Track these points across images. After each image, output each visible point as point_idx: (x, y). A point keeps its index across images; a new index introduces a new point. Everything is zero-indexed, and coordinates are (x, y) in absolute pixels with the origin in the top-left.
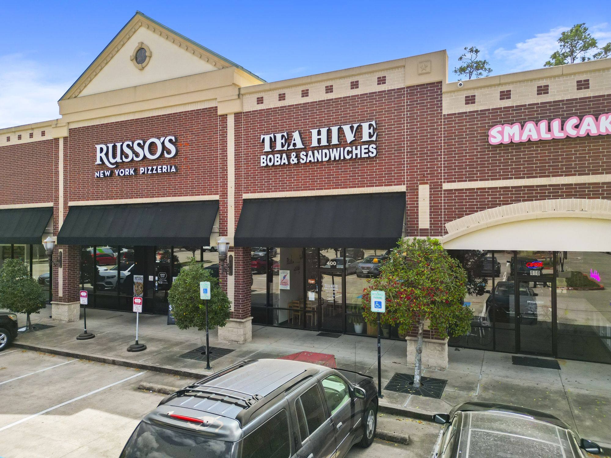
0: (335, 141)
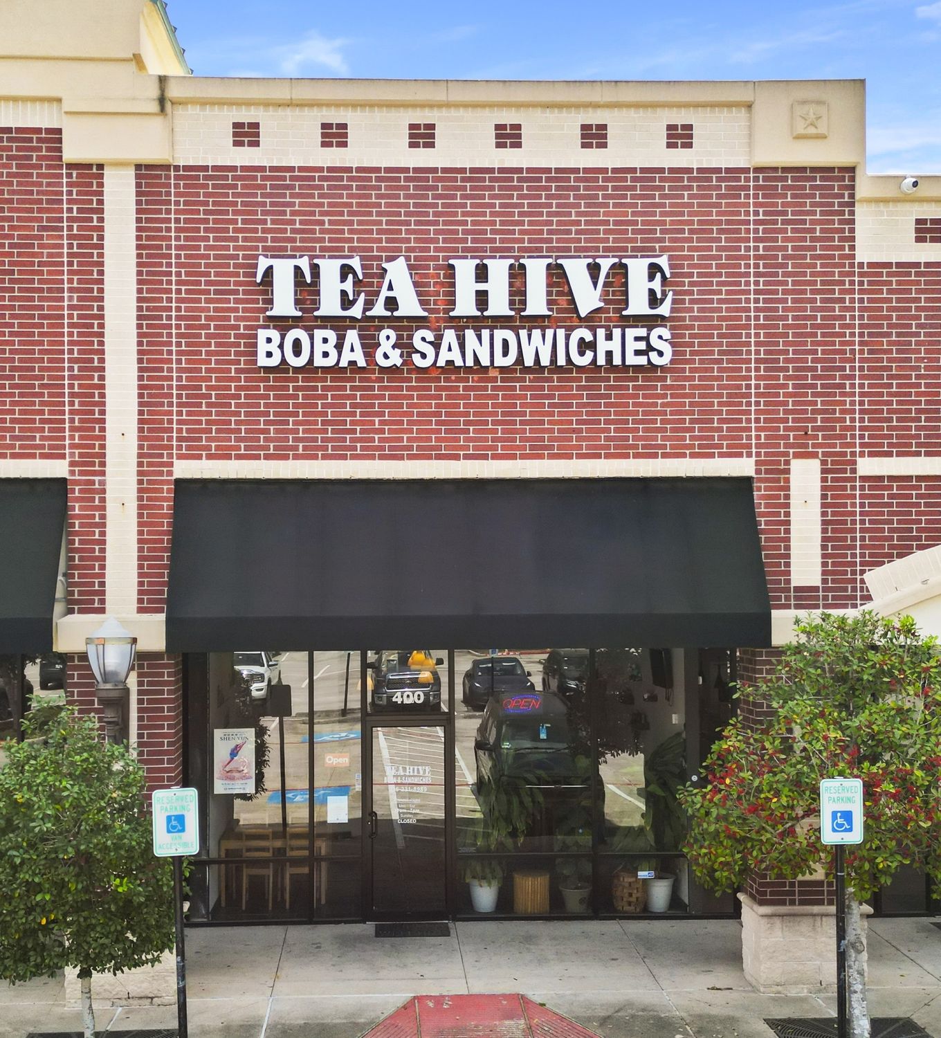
0: (537, 304)
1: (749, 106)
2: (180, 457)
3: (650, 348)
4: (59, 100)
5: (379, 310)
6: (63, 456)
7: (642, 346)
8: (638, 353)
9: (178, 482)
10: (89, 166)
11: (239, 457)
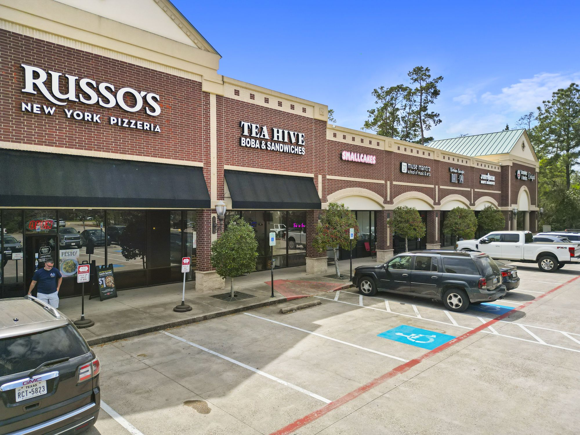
0: (286, 140)
1: (314, 107)
2: (225, 164)
3: (302, 151)
4: (202, 76)
5: (262, 137)
6: (202, 162)
7: (301, 150)
8: (300, 152)
9: (225, 170)
10: (207, 93)
11: (236, 165)
